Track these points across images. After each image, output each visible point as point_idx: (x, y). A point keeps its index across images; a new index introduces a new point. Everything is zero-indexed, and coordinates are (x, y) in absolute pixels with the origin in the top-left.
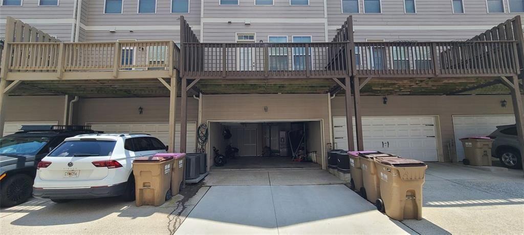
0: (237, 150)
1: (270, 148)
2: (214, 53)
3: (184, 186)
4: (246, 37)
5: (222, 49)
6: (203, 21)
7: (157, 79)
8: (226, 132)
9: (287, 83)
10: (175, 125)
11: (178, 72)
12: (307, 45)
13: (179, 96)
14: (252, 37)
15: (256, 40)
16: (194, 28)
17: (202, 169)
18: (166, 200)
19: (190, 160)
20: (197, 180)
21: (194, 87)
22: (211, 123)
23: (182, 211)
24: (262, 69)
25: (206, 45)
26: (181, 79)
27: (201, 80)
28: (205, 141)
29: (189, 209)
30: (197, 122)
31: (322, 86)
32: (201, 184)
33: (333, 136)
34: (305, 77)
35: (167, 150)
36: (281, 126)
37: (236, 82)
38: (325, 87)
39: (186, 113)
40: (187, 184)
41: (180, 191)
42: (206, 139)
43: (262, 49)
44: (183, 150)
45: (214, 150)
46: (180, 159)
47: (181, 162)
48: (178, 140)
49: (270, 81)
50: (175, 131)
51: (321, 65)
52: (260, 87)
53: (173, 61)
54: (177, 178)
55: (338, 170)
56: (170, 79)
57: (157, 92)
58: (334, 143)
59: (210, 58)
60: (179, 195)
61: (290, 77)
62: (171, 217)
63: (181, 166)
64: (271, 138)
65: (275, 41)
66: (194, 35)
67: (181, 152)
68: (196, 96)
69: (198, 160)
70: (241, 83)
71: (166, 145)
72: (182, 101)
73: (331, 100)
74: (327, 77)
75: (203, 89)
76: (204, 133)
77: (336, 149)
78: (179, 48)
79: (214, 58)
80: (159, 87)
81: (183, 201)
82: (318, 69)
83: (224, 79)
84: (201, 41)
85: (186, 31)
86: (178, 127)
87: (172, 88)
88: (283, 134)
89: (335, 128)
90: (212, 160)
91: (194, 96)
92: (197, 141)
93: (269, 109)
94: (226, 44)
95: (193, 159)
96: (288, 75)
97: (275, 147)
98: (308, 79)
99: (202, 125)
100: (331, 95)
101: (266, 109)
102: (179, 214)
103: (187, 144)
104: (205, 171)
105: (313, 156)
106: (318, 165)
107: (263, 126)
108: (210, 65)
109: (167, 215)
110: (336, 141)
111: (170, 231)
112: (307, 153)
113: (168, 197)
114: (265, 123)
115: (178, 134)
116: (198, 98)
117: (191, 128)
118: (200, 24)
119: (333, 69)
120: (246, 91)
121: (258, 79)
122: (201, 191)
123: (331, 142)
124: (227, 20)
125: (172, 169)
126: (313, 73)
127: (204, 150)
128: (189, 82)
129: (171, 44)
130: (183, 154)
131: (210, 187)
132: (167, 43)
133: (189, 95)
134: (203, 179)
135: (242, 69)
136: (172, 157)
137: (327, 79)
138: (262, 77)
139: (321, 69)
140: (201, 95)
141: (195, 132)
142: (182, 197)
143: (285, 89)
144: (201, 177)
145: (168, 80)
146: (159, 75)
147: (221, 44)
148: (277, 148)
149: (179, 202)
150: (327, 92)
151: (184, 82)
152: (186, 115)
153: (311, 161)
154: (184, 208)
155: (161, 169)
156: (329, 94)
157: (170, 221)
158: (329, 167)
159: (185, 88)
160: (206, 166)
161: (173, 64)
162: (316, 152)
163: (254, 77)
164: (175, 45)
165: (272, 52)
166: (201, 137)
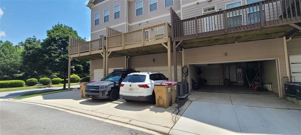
0: (206, 81)
1: (229, 80)
2: (190, 24)
3: (177, 100)
4: (209, 10)
5: (194, 20)
6: (182, 7)
7: (161, 44)
8: (198, 70)
9: (243, 35)
10: (171, 67)
11: (171, 39)
12: (261, 4)
13: (172, 51)
14: (213, 9)
15: (216, 10)
16: (177, 12)
17: (186, 92)
18: (170, 106)
19: (180, 85)
20: (184, 97)
21: (179, 46)
22: (190, 65)
23: (178, 113)
24: (223, 28)
25: (185, 20)
26: (172, 42)
27: (183, 41)
28: (187, 76)
29: (181, 112)
30: (182, 65)
31: (277, 33)
32: (186, 99)
33: (290, 71)
34: (260, 28)
35: (167, 80)
36: (238, 65)
37: (205, 39)
38: (280, 32)
39: (176, 60)
40: (179, 99)
41: (176, 102)
42: (187, 74)
43: (222, 15)
44: (176, 80)
45: (192, 81)
46: (175, 85)
47: (175, 86)
48: (173, 75)
49: (229, 35)
50: (171, 70)
51: (276, 16)
52: (221, 40)
53: (168, 33)
54: (174, 95)
55: (297, 99)
56: (167, 43)
57: (161, 50)
58: (291, 77)
59: (188, 27)
60: (175, 104)
61: (246, 29)
62: (173, 115)
63: (175, 89)
64: (230, 74)
65: (231, 7)
66: (178, 16)
67: (175, 81)
68: (180, 50)
69: (184, 86)
70: (207, 39)
71: (167, 78)
72: (174, 54)
73: (287, 42)
74: (283, 24)
75: (184, 46)
76: (186, 71)
77: (293, 81)
78: (171, 25)
79: (190, 27)
80: (162, 48)
81: (178, 108)
82: (272, 19)
83: (197, 39)
84: (182, 19)
85: (174, 16)
86: (173, 68)
87: (168, 48)
88: (240, 71)
89: (292, 65)
90: (191, 86)
91: (179, 50)
92: (183, 76)
93: (228, 54)
94: (197, 17)
95: (181, 85)
96: (244, 29)
97: (233, 78)
98: (263, 28)
99: (185, 66)
100: (287, 39)
101: (226, 54)
102: (177, 114)
103: (178, 77)
104: (188, 93)
105: (269, 87)
107: (223, 65)
108: (188, 32)
109: (171, 114)
110: (293, 75)
111: (174, 121)
112: (263, 84)
113: (170, 104)
114: (225, 63)
115: (173, 72)
116: (181, 52)
117: (179, 68)
118: (180, 9)
119: (290, 16)
120: (211, 44)
121: (220, 35)
122: (187, 104)
123: (288, 75)
124: (196, 2)
125: (172, 90)
126: (267, 24)
127: (186, 81)
128: (177, 43)
129: (167, 24)
130: (176, 82)
131: (192, 101)
132: (164, 24)
133: (177, 50)
134: (187, 97)
135: (208, 31)
136: (171, 84)
137: (283, 26)
138: (223, 33)
139: (276, 19)
140: (183, 49)
141: (181, 71)
142: (177, 105)
143: (241, 39)
144: (186, 95)
145: (166, 44)
146: (162, 41)
147: (194, 18)
148: (235, 80)
149: (176, 107)
150: (282, 37)
151: (174, 43)
152: (177, 61)
153: (267, 90)
154: (179, 111)
155: (167, 90)
156: (284, 38)
157: (173, 117)
158: (287, 96)
159: (175, 47)
160: (188, 90)
161: (168, 34)
162: (271, 84)
163: (217, 34)
164: (168, 24)
165: (230, 15)
166: (185, 73)
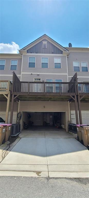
0: (33, 123)
1: (46, 122)
2: (25, 85)
3: (10, 138)
4: (38, 79)
5: (28, 84)
6: (22, 73)
7: (3, 95)
8: (29, 115)
9: (52, 97)
10: (8, 112)
11: (11, 92)
12: (60, 83)
13: (11, 101)
14: (40, 80)
15: (41, 81)
16: (18, 76)
17: (18, 130)
19: (13, 127)
20: (16, 135)
21: (17, 98)
22: (23, 112)
24: (43, 92)
25: (22, 82)
26: (12, 95)
27: (19, 95)
28: (20, 119)
29: (11, 148)
30: (18, 111)
31: (66, 99)
32: (17, 137)
33: (71, 118)
34: (59, 95)
35: (5, 123)
36: (51, 113)
37: (33, 97)
38: (67, 99)
39: (13, 108)
40: (12, 137)
41: (9, 140)
42: (21, 118)
43: (43, 84)
44: (11, 123)
45: (24, 123)
46: (9, 126)
47: (10, 127)
48: (9, 118)
49: (46, 96)
50: (8, 115)
52: (42, 98)
53: (9, 88)
54: (8, 134)
55: (73, 132)
56: (8, 95)
58: (71, 121)
59: (23, 87)
61: (53, 95)
62: (4, 151)
63: (9, 129)
64: (47, 118)
65: (48, 81)
66: (18, 78)
67: (10, 124)
68: (18, 101)
69: (17, 127)
70: (35, 97)
71: (4, 120)
72: (12, 103)
73: (70, 104)
74: (68, 95)
75: (20, 99)
76: (20, 116)
77: (72, 123)
78: (12, 83)
79: (25, 87)
80: (4, 98)
81: (9, 144)
82: (64, 92)
83: (28, 95)
85: (15, 77)
86: (10, 113)
87: (8, 98)
88: (51, 117)
89: (71, 115)
90: (23, 127)
91: (17, 101)
92: (17, 119)
93: (45, 107)
94: (30, 82)
95: (15, 126)
96: (53, 94)
97: (48, 122)
98: (60, 96)
99: (19, 113)
100: (70, 102)
101: (44, 107)
102: (7, 150)
103: (13, 120)
104: (20, 131)
105: (63, 126)
106: (64, 130)
108: (23, 90)
109: (2, 150)
110: (72, 120)
111: (3, 157)
112: (61, 124)
113: (3, 142)
114: (44, 112)
115: (10, 116)
116: (18, 102)
117: (15, 114)
118: (20, 74)
119: (70, 92)
120: (37, 100)
121: (41, 95)
122: (17, 140)
124: (31, 73)
125: (6, 131)
126: (62, 94)
127: (19, 122)
128: (15, 96)
129: (9, 82)
130: (11, 124)
131: (21, 138)
132: (7, 81)
133: (15, 101)
134: (18, 135)
135: (35, 92)
136: (6, 126)
137: (68, 96)
138: (43, 95)
139: (65, 92)
140: (19, 101)
141: (16, 115)
142: (9, 142)
143: (52, 99)
144: (18, 134)
145: (7, 95)
146: (4, 93)
147: (28, 82)
148: (49, 122)
149: (7, 144)
150: (68, 101)
151: (13, 96)
153: (62, 128)
154: (9, 147)
155: (1, 131)
156: (69, 101)
157: (3, 153)
158: (69, 131)
159: (13, 98)
160: (20, 129)
161: (9, 89)
162: (64, 124)
163: (40, 95)
164: (10, 82)
165: (47, 85)
166: (19, 117)
